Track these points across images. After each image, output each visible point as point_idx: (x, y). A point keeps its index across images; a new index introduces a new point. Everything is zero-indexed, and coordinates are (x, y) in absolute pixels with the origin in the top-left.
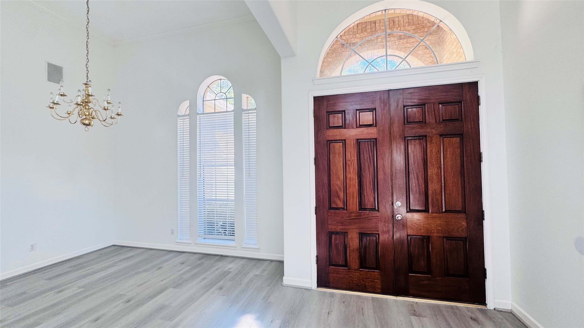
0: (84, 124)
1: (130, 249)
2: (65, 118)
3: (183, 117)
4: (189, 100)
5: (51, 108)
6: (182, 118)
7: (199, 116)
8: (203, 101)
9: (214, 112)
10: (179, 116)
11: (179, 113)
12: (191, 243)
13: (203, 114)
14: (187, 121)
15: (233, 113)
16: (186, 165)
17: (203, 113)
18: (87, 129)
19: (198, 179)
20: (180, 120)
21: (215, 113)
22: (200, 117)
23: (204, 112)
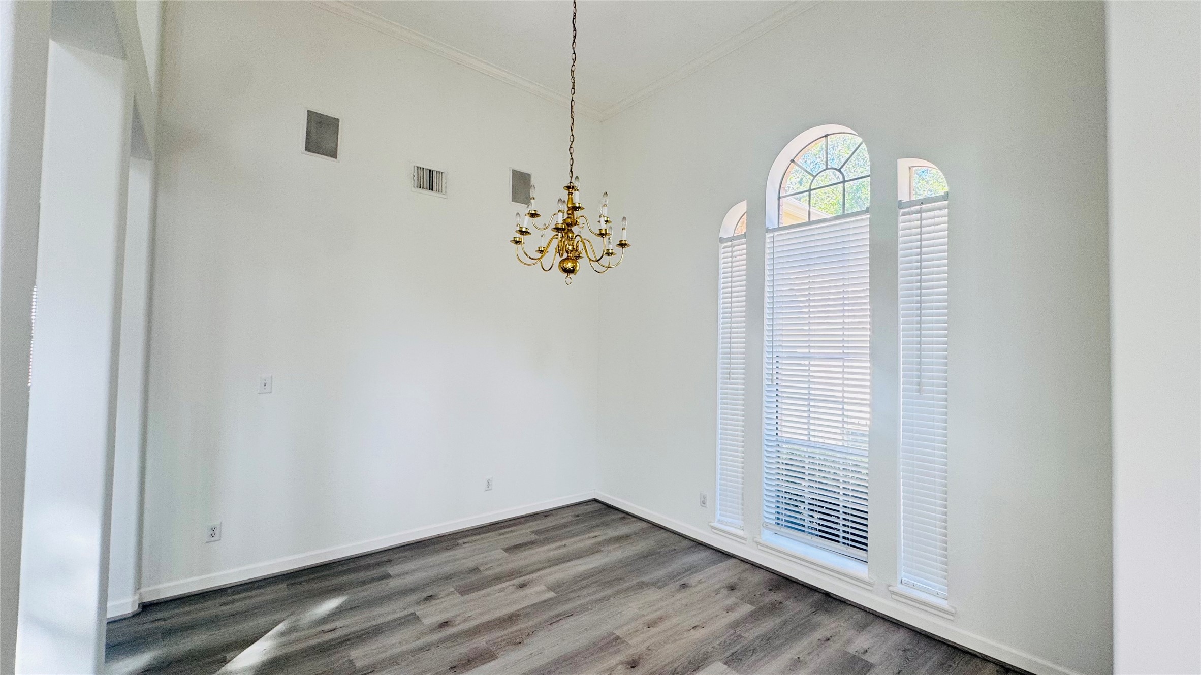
0: (566, 270)
1: (622, 515)
2: (536, 261)
3: (731, 241)
4: (746, 201)
5: (517, 242)
6: (730, 243)
7: (772, 235)
8: (779, 198)
9: (807, 221)
10: (722, 240)
11: (723, 235)
12: (745, 537)
13: (779, 229)
14: (741, 249)
15: (869, 216)
16: (737, 353)
17: (779, 227)
18: (568, 280)
19: (765, 388)
20: (726, 250)
21: (810, 223)
22: (773, 237)
23: (781, 226)
